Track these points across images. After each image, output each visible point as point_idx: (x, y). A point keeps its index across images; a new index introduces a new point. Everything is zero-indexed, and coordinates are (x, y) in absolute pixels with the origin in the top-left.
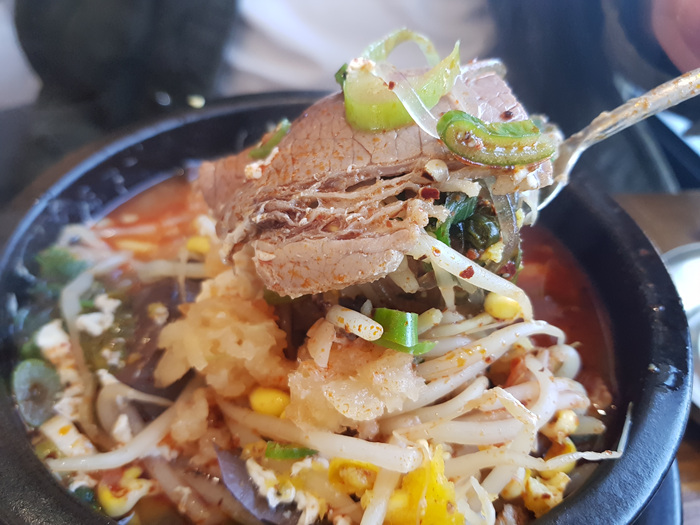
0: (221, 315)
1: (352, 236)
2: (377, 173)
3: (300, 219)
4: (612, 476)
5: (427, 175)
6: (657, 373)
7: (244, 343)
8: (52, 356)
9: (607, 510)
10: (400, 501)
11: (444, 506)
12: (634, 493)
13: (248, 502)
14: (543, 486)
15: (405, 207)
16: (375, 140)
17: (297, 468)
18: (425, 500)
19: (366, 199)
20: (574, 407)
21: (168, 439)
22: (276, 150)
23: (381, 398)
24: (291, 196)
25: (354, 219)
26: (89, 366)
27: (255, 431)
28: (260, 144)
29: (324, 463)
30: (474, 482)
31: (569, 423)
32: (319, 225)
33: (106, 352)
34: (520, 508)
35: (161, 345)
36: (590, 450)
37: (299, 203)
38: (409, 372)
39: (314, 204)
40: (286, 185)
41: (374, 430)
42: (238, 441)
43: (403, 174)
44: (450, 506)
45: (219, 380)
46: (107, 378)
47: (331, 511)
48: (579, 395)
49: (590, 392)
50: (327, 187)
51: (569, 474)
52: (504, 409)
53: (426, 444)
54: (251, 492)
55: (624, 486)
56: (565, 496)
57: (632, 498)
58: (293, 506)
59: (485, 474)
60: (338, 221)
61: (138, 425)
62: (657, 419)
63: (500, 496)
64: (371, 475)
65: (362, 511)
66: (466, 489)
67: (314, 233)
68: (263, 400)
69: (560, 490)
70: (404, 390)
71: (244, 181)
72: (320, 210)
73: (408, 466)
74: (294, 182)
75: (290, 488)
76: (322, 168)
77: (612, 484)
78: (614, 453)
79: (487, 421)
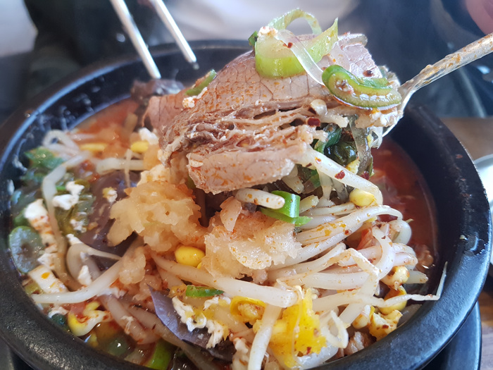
0: (154, 194)
1: (258, 149)
2: (276, 106)
3: (221, 137)
4: (431, 313)
5: (312, 110)
6: (466, 242)
7: (170, 214)
8: (35, 225)
9: (427, 336)
10: (281, 328)
11: (312, 332)
12: (446, 325)
13: (173, 327)
14: (382, 319)
15: (297, 130)
16: (275, 83)
17: (208, 304)
18: (298, 327)
19: (268, 125)
20: (406, 264)
21: (117, 283)
22: (205, 89)
23: (270, 254)
24: (215, 120)
25: (260, 138)
26: (61, 232)
27: (179, 277)
28: (194, 86)
29: (227, 301)
30: (333, 315)
31: (402, 275)
32: (235, 142)
33: (73, 221)
34: (366, 335)
35: (112, 218)
36: (417, 294)
37: (221, 126)
38: (291, 238)
39: (231, 127)
40: (211, 112)
41: (264, 277)
42: (167, 284)
43: (295, 108)
44: (316, 331)
45: (153, 240)
46: (73, 240)
47: (232, 335)
48: (410, 256)
49: (418, 254)
50: (240, 115)
51: (402, 311)
52: (356, 265)
53: (300, 289)
54: (175, 321)
55: (439, 320)
56: (398, 326)
57: (445, 328)
58: (205, 330)
59: (341, 309)
60: (248, 140)
61: (96, 273)
62: (464, 273)
63: (352, 325)
64: (260, 309)
65: (254, 335)
66: (327, 319)
67: (231, 148)
68: (185, 255)
69: (394, 322)
70: (286, 250)
71: (182, 110)
72: (236, 131)
73: (286, 303)
74: (217, 110)
75: (203, 318)
76: (238, 102)
77: (431, 318)
78: (434, 296)
79: (343, 273)
